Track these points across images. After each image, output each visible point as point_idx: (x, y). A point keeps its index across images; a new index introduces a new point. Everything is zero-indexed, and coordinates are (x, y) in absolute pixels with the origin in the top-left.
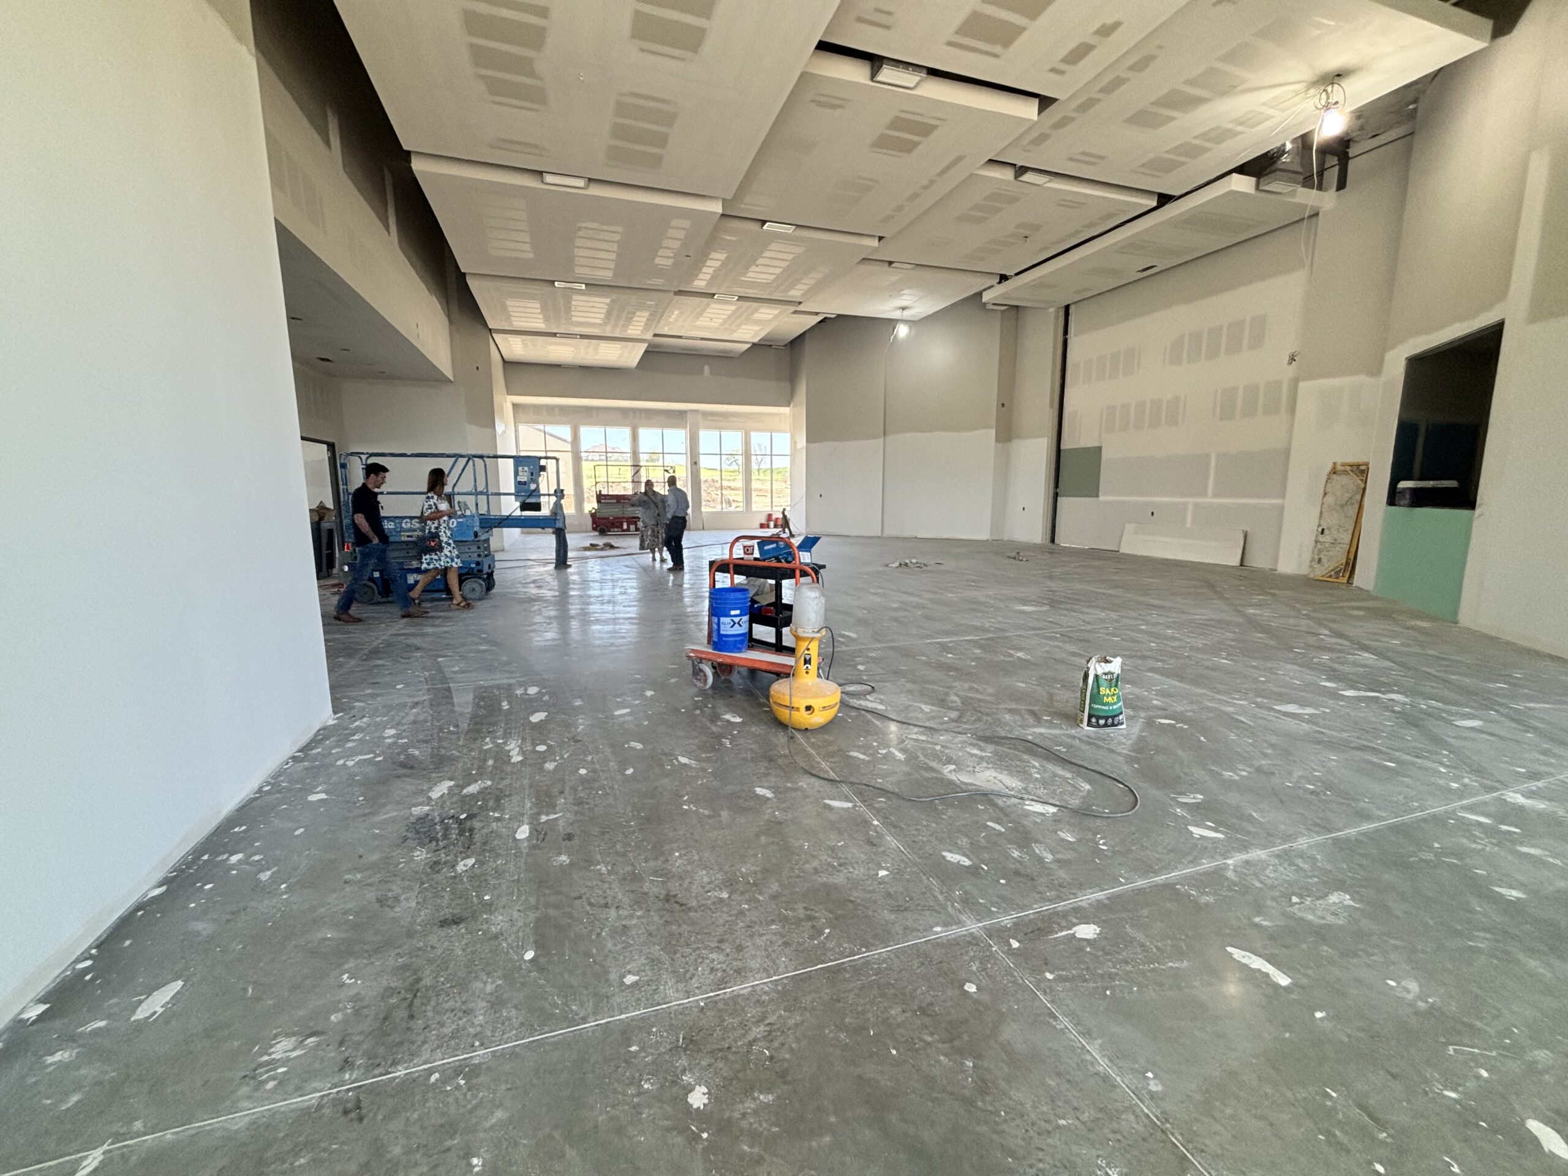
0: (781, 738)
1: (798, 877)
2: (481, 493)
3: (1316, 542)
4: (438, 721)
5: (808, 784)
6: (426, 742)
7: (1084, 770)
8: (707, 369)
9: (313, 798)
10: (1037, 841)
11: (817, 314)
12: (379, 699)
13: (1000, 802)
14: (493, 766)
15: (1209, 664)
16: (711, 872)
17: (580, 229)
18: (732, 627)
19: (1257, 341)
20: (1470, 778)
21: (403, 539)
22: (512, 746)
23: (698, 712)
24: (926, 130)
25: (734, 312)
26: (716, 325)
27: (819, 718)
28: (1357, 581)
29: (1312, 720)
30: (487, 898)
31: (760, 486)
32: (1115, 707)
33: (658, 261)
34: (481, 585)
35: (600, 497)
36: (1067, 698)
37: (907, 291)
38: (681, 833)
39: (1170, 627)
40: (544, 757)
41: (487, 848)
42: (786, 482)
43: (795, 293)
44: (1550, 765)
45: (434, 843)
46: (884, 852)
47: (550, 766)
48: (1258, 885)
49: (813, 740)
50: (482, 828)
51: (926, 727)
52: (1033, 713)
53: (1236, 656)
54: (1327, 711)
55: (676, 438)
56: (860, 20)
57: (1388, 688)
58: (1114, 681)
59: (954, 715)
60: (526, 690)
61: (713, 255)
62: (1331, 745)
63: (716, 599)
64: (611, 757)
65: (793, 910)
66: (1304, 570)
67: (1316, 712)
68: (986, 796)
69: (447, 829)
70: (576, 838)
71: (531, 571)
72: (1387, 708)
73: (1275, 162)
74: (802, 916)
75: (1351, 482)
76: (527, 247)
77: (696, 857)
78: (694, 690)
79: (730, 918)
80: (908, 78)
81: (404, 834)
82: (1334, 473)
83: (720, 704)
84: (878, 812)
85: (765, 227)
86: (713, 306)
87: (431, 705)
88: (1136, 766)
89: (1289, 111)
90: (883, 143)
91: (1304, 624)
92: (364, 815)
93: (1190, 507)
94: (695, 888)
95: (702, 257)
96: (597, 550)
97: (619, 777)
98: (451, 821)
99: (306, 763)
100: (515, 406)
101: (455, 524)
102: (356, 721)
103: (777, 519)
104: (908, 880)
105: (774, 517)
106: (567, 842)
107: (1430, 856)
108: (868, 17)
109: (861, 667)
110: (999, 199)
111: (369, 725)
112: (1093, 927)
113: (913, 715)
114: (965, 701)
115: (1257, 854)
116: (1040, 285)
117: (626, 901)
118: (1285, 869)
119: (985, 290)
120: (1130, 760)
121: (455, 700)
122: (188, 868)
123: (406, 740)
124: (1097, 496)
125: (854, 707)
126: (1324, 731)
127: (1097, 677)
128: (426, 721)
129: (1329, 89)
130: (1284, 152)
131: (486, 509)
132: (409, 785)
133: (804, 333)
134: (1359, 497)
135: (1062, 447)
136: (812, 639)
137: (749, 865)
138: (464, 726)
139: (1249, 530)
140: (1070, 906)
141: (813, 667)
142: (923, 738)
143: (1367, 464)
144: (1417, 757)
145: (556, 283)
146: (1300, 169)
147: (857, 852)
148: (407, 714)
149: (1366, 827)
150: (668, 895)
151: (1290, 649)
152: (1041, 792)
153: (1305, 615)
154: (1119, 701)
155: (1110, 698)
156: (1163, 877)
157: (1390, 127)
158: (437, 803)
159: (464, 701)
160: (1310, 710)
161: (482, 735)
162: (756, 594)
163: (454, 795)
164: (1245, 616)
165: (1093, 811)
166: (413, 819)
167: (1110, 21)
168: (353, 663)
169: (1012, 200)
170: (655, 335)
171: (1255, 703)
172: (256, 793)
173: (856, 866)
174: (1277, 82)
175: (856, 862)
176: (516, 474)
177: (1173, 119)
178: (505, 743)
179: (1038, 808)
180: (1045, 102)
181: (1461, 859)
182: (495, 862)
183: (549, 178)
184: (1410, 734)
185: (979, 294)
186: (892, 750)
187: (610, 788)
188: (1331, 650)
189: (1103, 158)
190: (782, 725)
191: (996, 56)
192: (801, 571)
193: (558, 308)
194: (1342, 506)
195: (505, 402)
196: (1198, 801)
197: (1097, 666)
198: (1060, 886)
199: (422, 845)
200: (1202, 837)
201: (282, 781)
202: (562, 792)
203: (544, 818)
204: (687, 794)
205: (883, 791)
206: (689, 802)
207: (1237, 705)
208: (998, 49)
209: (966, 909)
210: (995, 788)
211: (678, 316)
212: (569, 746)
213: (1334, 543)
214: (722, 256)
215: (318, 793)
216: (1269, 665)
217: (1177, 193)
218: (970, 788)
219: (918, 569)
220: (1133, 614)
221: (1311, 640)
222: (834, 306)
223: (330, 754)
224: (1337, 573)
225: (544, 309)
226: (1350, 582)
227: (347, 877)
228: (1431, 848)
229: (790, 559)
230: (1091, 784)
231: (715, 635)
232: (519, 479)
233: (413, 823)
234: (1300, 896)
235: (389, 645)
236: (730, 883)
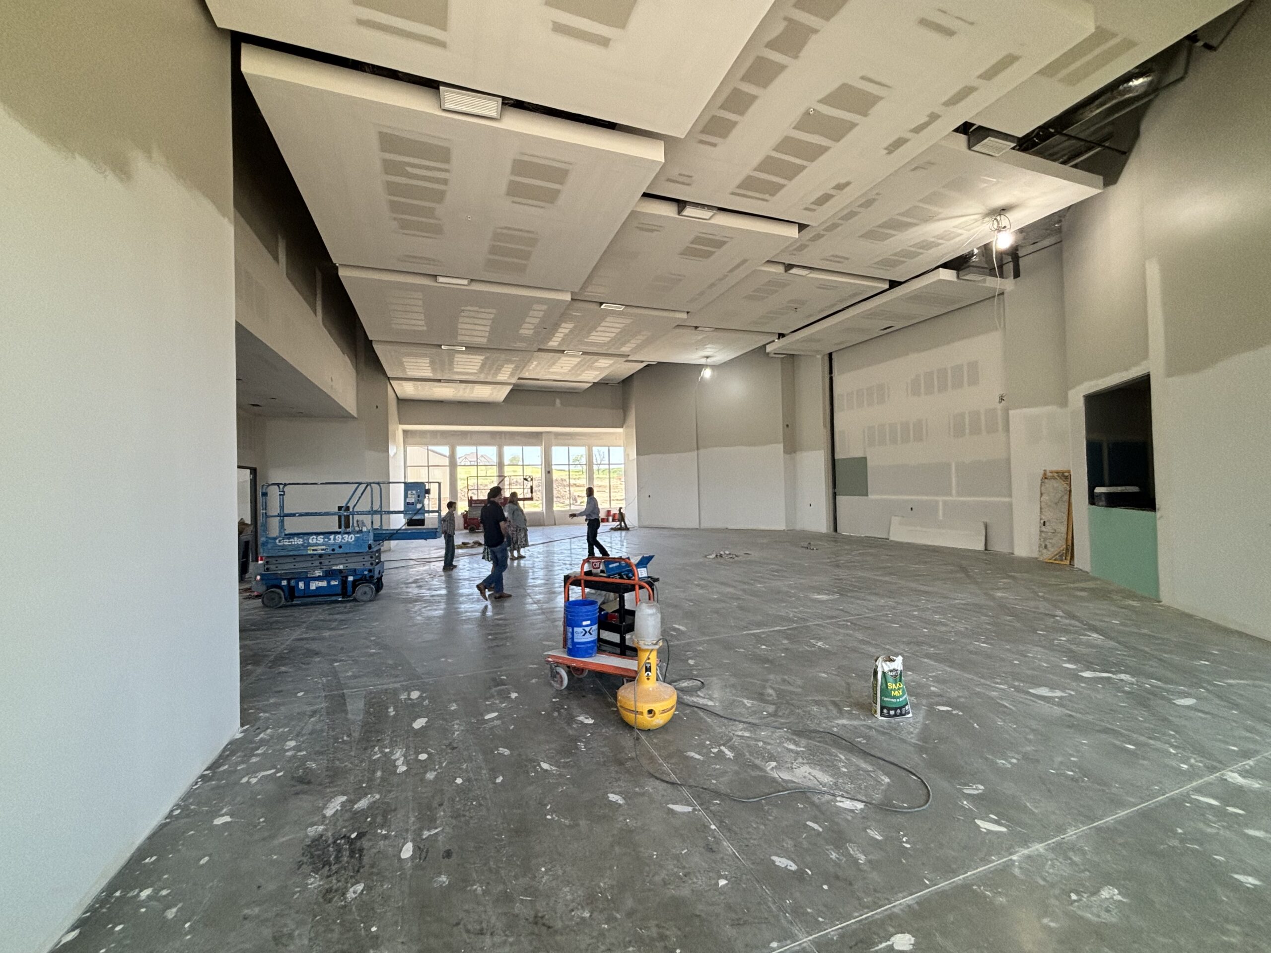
0: (627, 740)
1: (650, 890)
2: (376, 512)
3: (1041, 532)
4: (333, 731)
5: (653, 789)
6: (322, 753)
7: (882, 762)
8: (558, 401)
9: (218, 821)
10: (850, 841)
11: (642, 362)
12: (282, 708)
13: (815, 799)
14: (381, 778)
15: (971, 648)
16: (574, 888)
17: (463, 311)
18: (584, 635)
19: (974, 381)
20: (1195, 759)
21: (309, 552)
22: (398, 755)
23: (556, 714)
24: (720, 244)
25: (579, 363)
26: (566, 371)
27: (660, 720)
28: (1078, 563)
29: (1061, 702)
30: (374, 929)
31: (600, 483)
32: (901, 699)
33: (522, 331)
34: (372, 588)
35: (471, 502)
36: (861, 688)
37: (709, 346)
38: (546, 845)
39: (936, 612)
40: (425, 766)
41: (375, 870)
42: (620, 479)
43: (625, 349)
44: (1255, 742)
45: (327, 868)
46: (722, 858)
47: (431, 776)
48: (1042, 883)
49: (655, 741)
50: (371, 847)
51: (750, 723)
52: (834, 703)
53: (993, 639)
54: (1073, 693)
55: (533, 454)
56: (669, 180)
57: (1118, 667)
58: (898, 677)
59: (771, 709)
60: (409, 695)
61: (563, 325)
62: (1082, 728)
63: (570, 612)
64: (483, 765)
65: (647, 928)
66: (1035, 554)
67: (1064, 695)
68: (802, 793)
69: (339, 851)
70: (454, 855)
71: (412, 571)
72: (1119, 689)
73: (967, 261)
74: (655, 935)
75: (1060, 485)
76: (423, 323)
77: (560, 872)
78: (552, 692)
79: (591, 941)
80: (706, 214)
81: (299, 859)
82: (1046, 478)
83: (574, 704)
84: (714, 814)
85: (602, 307)
86: (564, 358)
87: (328, 713)
88: (924, 756)
89: (972, 231)
90: (688, 252)
91: (1043, 606)
92: (264, 839)
93: (941, 504)
94: (560, 908)
95: (556, 326)
96: (467, 548)
97: (491, 786)
98: (343, 841)
99: (214, 782)
100: (405, 432)
101: (353, 539)
102: (260, 733)
103: (615, 514)
104: (744, 889)
105: (612, 513)
106: (446, 859)
107: (1176, 843)
108: (674, 179)
109: (691, 662)
110: (774, 285)
111: (272, 737)
112: (908, 937)
113: (737, 710)
114: (780, 693)
115: (1038, 848)
116: (809, 339)
117: (499, 925)
118: (1061, 863)
119: (768, 344)
120: (921, 750)
121: (349, 708)
122: (101, 907)
123: (305, 753)
124: (867, 495)
125: (688, 705)
126: (1073, 714)
127: (884, 674)
128: (322, 731)
129: (998, 218)
130: (973, 255)
131: (379, 524)
132: (305, 803)
133: (633, 375)
134: (1066, 497)
135: (836, 457)
136: (652, 650)
137: (606, 880)
138: (356, 735)
139: (988, 521)
140: (886, 913)
141: (653, 674)
142: (747, 734)
143: (1069, 472)
144: (1150, 738)
145: (443, 347)
146: (986, 266)
147: (697, 860)
148: (306, 723)
149: (1122, 814)
150: (536, 917)
151: (1034, 631)
152: (848, 787)
153: (1041, 597)
154: (904, 694)
155: (896, 692)
156: (961, 877)
157: (1044, 237)
158: (330, 821)
159: (356, 708)
160: (1058, 693)
161: (372, 744)
162: (603, 603)
163: (346, 811)
164: (993, 598)
165: (894, 806)
166: (308, 841)
167: (843, 181)
168: (259, 670)
169: (784, 285)
170: (519, 379)
171: (1014, 687)
172: (166, 818)
173: (698, 875)
174: (963, 214)
175: (699, 871)
176: (406, 496)
177: (894, 235)
178: (391, 753)
179: (847, 804)
180: (802, 227)
181: (1201, 845)
182: (382, 886)
183: (441, 279)
184: (1141, 715)
185: (764, 346)
186: (723, 748)
187: (482, 797)
188: (1066, 631)
189: (847, 259)
190: (629, 727)
191: (767, 201)
192: (639, 586)
193: (442, 362)
194: (1056, 504)
195: (398, 430)
196: (980, 791)
197: (884, 664)
198: (875, 890)
199: (316, 871)
200: (989, 832)
201: (191, 804)
202: (441, 805)
203: (426, 834)
204: (550, 803)
205: (717, 794)
206: (552, 811)
207: (999, 689)
208: (767, 197)
209: (797, 920)
210: (810, 784)
211: (537, 366)
212: (447, 754)
213: (1055, 532)
214: (570, 326)
215: (223, 815)
216: (1021, 648)
217: (902, 280)
218: (790, 785)
219: (731, 560)
220: (906, 600)
221: (1050, 621)
222: (654, 357)
223: (236, 771)
224: (1061, 556)
225: (432, 363)
226: (1071, 564)
227: (246, 911)
228: (1175, 833)
229: (630, 575)
230: (889, 777)
231: (569, 642)
232: (408, 500)
233: (308, 846)
234: (1077, 893)
235: (292, 650)
236: (590, 900)
